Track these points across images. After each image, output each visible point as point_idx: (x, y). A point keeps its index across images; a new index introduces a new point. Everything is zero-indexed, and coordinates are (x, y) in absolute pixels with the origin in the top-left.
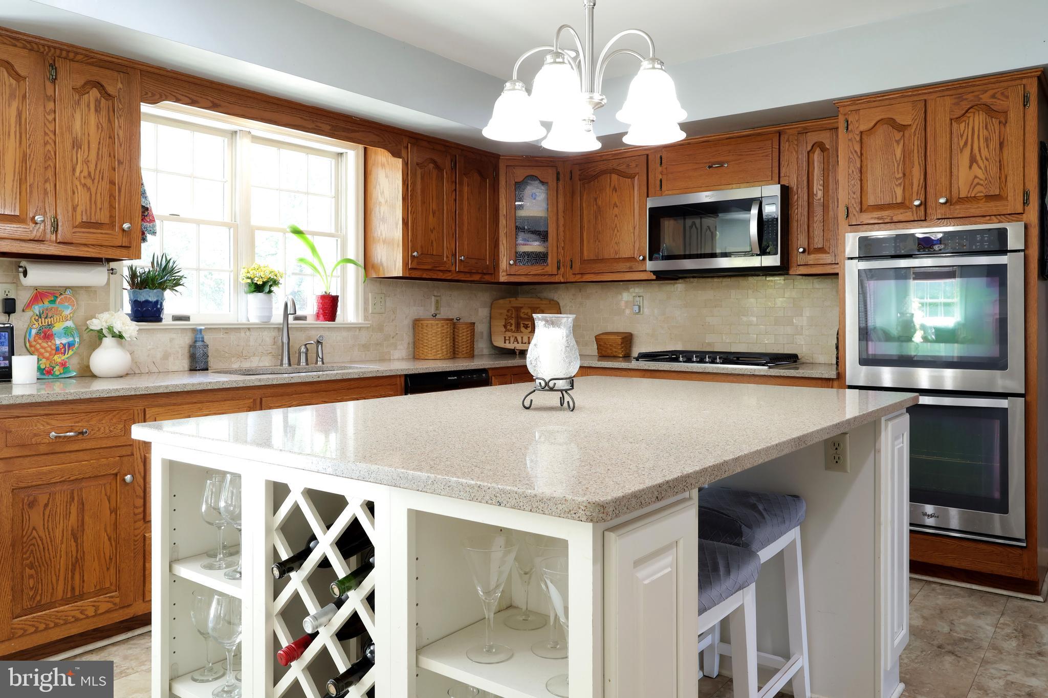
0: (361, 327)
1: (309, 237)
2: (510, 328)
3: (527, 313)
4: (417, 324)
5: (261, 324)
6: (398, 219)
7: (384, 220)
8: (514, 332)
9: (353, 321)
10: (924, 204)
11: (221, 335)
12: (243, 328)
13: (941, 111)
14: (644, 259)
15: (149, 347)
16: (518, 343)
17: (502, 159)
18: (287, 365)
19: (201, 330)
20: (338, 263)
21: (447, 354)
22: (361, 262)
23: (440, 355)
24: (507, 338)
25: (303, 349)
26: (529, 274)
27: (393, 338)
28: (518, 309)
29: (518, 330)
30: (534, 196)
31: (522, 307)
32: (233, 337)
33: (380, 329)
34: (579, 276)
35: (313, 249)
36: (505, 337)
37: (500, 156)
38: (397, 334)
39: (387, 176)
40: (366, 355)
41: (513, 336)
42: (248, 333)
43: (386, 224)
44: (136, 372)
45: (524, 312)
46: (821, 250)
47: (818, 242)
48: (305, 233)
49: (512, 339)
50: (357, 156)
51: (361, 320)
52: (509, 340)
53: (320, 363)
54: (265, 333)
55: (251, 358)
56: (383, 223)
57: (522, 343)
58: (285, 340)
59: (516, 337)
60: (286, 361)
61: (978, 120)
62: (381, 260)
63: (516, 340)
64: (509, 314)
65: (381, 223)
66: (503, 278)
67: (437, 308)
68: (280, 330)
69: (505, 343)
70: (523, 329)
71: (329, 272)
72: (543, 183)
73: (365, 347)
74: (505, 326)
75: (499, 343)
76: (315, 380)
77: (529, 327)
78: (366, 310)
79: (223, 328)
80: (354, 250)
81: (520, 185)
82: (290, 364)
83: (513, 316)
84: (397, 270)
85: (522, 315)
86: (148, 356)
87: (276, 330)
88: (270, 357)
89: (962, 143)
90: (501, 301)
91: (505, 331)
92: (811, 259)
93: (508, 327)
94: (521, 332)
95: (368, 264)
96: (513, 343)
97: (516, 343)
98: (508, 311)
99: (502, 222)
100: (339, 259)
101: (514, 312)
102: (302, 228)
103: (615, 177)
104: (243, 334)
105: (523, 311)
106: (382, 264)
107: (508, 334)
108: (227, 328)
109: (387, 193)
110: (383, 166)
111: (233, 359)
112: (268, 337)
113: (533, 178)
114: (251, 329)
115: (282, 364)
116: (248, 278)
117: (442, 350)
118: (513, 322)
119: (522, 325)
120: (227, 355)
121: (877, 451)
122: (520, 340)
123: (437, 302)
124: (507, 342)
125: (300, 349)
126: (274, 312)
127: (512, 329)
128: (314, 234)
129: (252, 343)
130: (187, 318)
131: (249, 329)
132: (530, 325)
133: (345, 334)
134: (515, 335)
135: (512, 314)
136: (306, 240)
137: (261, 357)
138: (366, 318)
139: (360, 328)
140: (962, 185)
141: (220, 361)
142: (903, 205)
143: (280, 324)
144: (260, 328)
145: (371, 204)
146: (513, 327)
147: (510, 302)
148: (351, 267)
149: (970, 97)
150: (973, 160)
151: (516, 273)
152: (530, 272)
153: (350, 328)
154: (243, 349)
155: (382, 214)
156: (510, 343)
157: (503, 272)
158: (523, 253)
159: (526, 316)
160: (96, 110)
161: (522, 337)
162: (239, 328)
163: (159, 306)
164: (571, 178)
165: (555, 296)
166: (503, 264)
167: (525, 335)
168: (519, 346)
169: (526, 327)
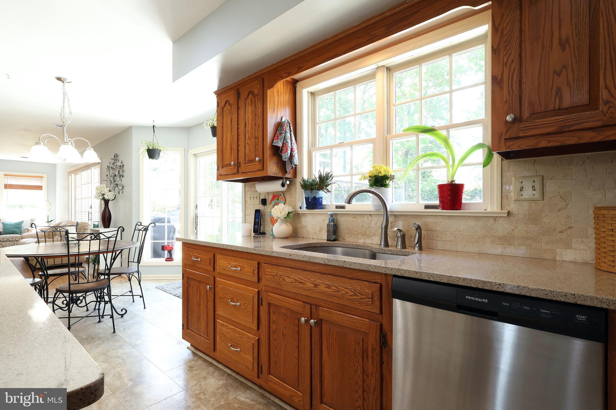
0: (497, 217)
1: (443, 131)
5: (375, 212)
11: (351, 219)
12: (366, 214)
15: (313, 224)
27: (562, 232)
32: (359, 220)
33: (536, 218)
38: (570, 228)
40: (505, 249)
42: (370, 218)
48: (437, 129)
51: (496, 209)
55: (373, 237)
60: (382, 242)
73: (505, 240)
82: (387, 245)
86: (313, 229)
108: (355, 214)
111: (359, 236)
114: (372, 215)
120: (355, 233)
128: (449, 127)
129: (373, 226)
130: (344, 207)
131: (370, 215)
133: (472, 223)
136: (439, 136)
138: (503, 207)
139: (495, 218)
141: (351, 236)
144: (379, 214)
153: (477, 217)
154: (366, 230)
160: (251, 105)
162: (363, 214)
163: (310, 200)
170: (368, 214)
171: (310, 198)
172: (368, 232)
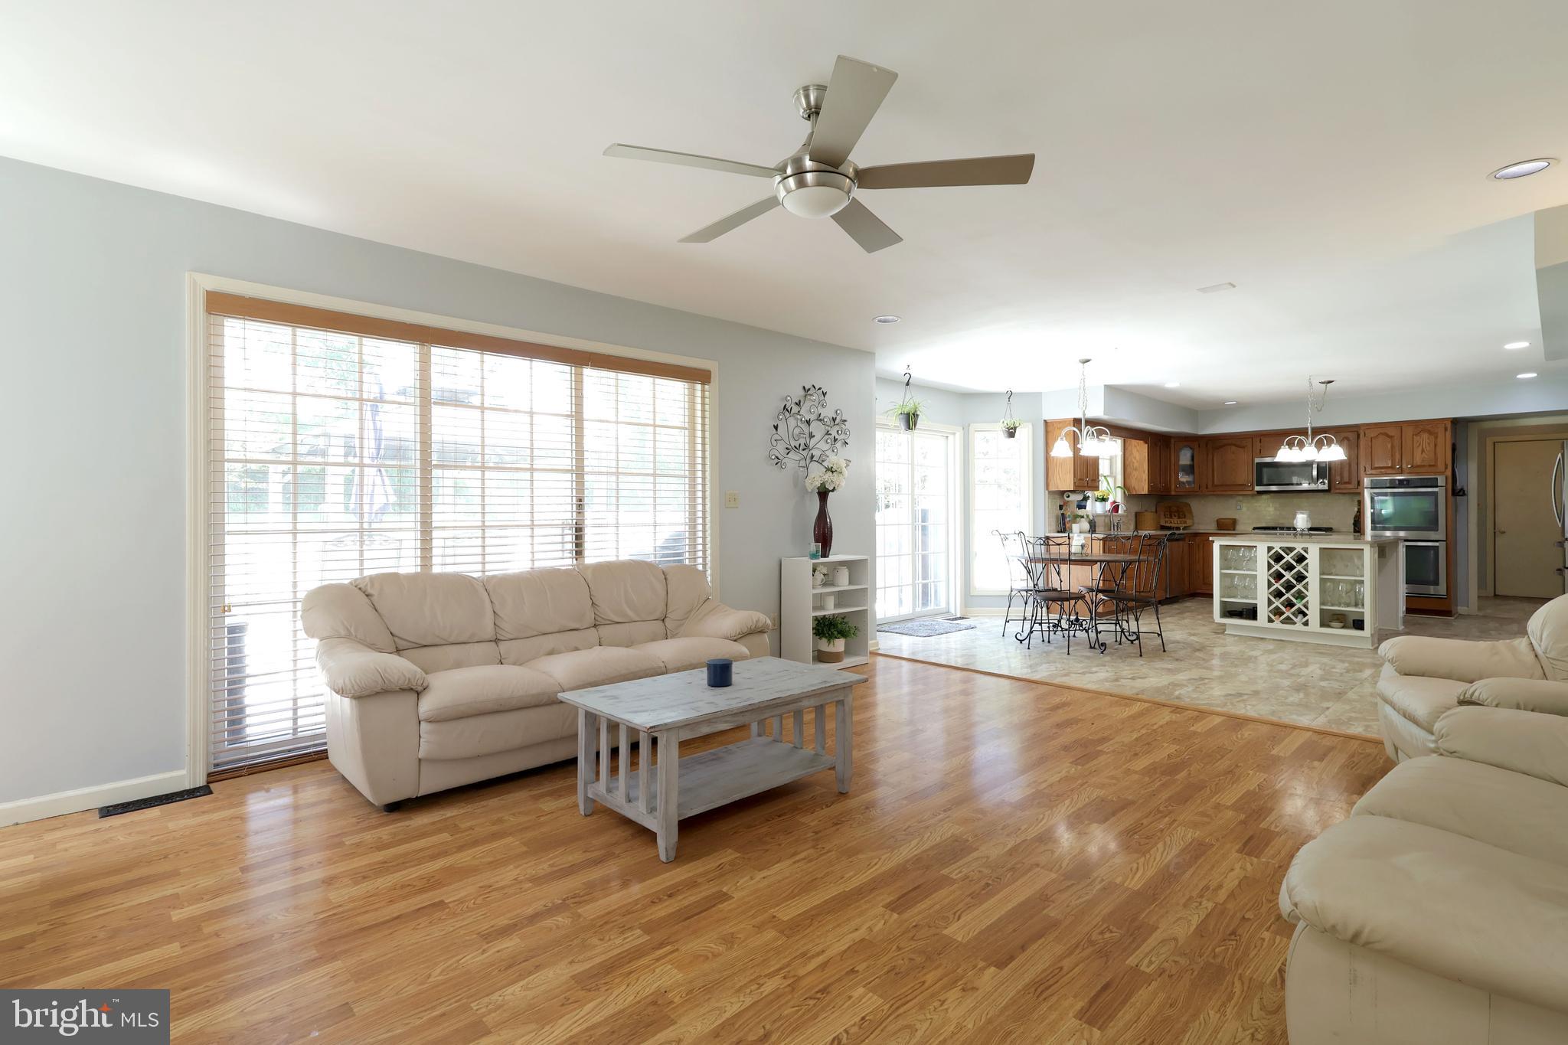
0: (1122, 517)
3: (1174, 509)
4: (1137, 515)
8: (1169, 518)
10: (1401, 467)
13: (1408, 432)
14: (1252, 484)
26: (1186, 490)
28: (1170, 507)
30: (1186, 454)
31: (1172, 506)
33: (1127, 516)
36: (1165, 521)
39: (1137, 450)
43: (1137, 472)
46: (1349, 483)
47: (1346, 479)
50: (1122, 439)
51: (1123, 515)
52: (1167, 522)
56: (1135, 471)
57: (1174, 523)
61: (1425, 436)
62: (1134, 486)
63: (1170, 522)
64: (1165, 509)
66: (1173, 493)
69: (1165, 523)
72: (1191, 448)
74: (1164, 515)
75: (1163, 523)
80: (1120, 483)
81: (1181, 449)
84: (1145, 491)
85: (1172, 510)
89: (1418, 444)
90: (1161, 503)
92: (1343, 486)
93: (1166, 516)
94: (1172, 518)
95: (1126, 486)
99: (1173, 467)
103: (1233, 448)
107: (1166, 519)
109: (1138, 458)
113: (1186, 446)
118: (1168, 513)
119: (1172, 515)
121: (1397, 552)
122: (1172, 522)
123: (1146, 505)
132: (1177, 515)
134: (1170, 520)
135: (1167, 509)
140: (1418, 460)
142: (1392, 467)
146: (1168, 516)
148: (1119, 490)
149: (1421, 427)
150: (1423, 451)
151: (1180, 490)
155: (1135, 466)
157: (1174, 491)
158: (1182, 480)
164: (1207, 446)
165: (1188, 501)
166: (1173, 487)
167: (1175, 519)
168: (1173, 525)
169: (1175, 516)
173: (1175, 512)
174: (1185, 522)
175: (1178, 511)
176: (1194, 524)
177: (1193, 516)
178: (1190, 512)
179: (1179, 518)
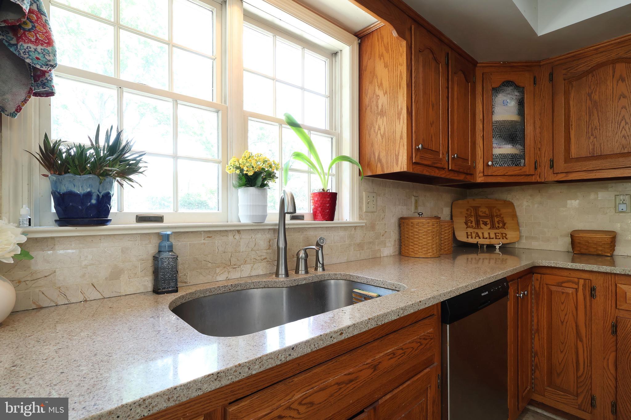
1: (306, 131)
2: (471, 225)
3: (485, 211)
4: (402, 222)
5: (252, 226)
6: (401, 109)
7: (382, 113)
8: (475, 228)
9: (348, 220)
11: (202, 240)
12: (231, 231)
16: (480, 238)
17: (480, 67)
18: (284, 276)
19: (168, 235)
20: (335, 160)
21: (437, 253)
22: (356, 159)
23: (431, 254)
24: (469, 234)
25: (302, 254)
26: (506, 174)
28: (476, 208)
29: (478, 227)
30: (504, 103)
31: (479, 207)
32: (218, 241)
33: (372, 227)
34: (564, 175)
35: (310, 145)
36: (467, 233)
37: (477, 63)
38: (386, 232)
40: (360, 254)
41: (474, 232)
42: (237, 236)
43: (385, 118)
44: (60, 303)
45: (481, 211)
49: (474, 235)
50: (352, 52)
51: (356, 220)
52: (471, 235)
53: (320, 269)
54: (259, 235)
55: (242, 266)
56: (381, 117)
57: (483, 238)
58: (282, 245)
59: (477, 233)
60: (282, 271)
62: (379, 155)
63: (478, 235)
64: (469, 213)
65: (379, 117)
66: (480, 179)
67: (416, 207)
68: (275, 231)
69: (468, 238)
70: (482, 226)
71: (326, 170)
72: (517, 87)
73: (360, 246)
74: (466, 223)
75: (462, 237)
76: (335, 341)
77: (488, 224)
78: (360, 208)
79: (204, 231)
80: (348, 147)
81: (494, 92)
82: (287, 275)
83: (473, 214)
84: (400, 165)
85: (480, 214)
86: (84, 276)
87: (272, 232)
88: (264, 264)
90: (460, 202)
91: (467, 228)
93: (469, 224)
94: (481, 228)
95: (363, 159)
96: (475, 238)
97: (477, 238)
98: (467, 210)
99: (479, 126)
100: (334, 157)
101: (473, 211)
102: (299, 121)
103: (622, 66)
104: (231, 237)
105: (481, 209)
106: (380, 160)
107: (470, 230)
108: (209, 232)
110: (381, 56)
111: (218, 270)
112: (262, 240)
113: (508, 83)
114: (241, 231)
115: (277, 274)
116: (237, 168)
117: (432, 248)
118: (473, 219)
119: (481, 222)
120: (210, 265)
122: (481, 235)
123: (416, 202)
124: (470, 237)
125: (298, 254)
126: (270, 211)
127: (472, 226)
128: (310, 129)
129: (242, 248)
130: (159, 219)
131: (239, 231)
132: (489, 222)
134: (476, 231)
135: (471, 213)
137: (254, 264)
138: (361, 217)
139: (355, 227)
143: (275, 225)
144: (252, 230)
145: (366, 100)
146: (474, 224)
147: (468, 203)
148: (346, 165)
151: (494, 174)
152: (507, 173)
153: (346, 227)
154: (231, 256)
155: (380, 107)
156: (472, 238)
157: (479, 173)
158: (499, 154)
159: (484, 215)
161: (483, 233)
162: (226, 231)
163: (94, 201)
164: (551, 79)
165: (509, 197)
166: (480, 166)
167: (486, 231)
168: (481, 241)
169: (485, 224)
170: (233, 230)
171: (94, 197)
172: (233, 260)
173: (486, 217)
174: (504, 236)
175: (491, 217)
176: (520, 237)
177: (518, 224)
178: (514, 216)
179: (493, 227)
